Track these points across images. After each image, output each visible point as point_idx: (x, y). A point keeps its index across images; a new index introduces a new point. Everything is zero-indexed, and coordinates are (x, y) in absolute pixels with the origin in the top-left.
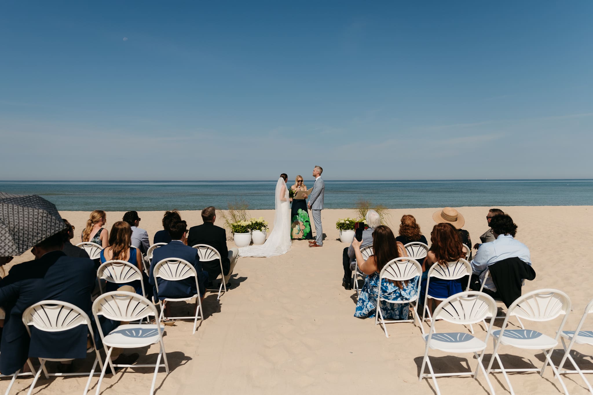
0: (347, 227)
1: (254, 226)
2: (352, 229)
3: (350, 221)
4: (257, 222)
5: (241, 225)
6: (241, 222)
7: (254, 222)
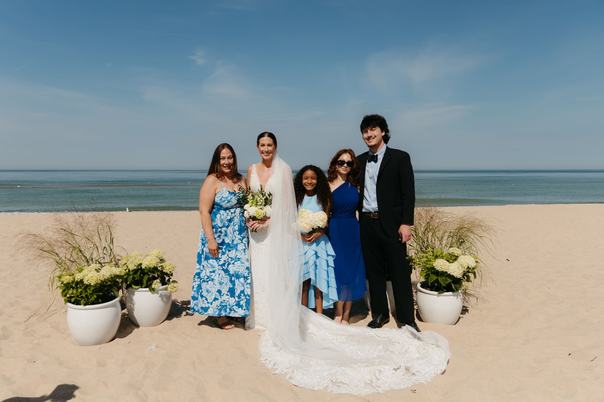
4: (143, 265)
5: (84, 281)
6: (85, 272)
7: (131, 267)
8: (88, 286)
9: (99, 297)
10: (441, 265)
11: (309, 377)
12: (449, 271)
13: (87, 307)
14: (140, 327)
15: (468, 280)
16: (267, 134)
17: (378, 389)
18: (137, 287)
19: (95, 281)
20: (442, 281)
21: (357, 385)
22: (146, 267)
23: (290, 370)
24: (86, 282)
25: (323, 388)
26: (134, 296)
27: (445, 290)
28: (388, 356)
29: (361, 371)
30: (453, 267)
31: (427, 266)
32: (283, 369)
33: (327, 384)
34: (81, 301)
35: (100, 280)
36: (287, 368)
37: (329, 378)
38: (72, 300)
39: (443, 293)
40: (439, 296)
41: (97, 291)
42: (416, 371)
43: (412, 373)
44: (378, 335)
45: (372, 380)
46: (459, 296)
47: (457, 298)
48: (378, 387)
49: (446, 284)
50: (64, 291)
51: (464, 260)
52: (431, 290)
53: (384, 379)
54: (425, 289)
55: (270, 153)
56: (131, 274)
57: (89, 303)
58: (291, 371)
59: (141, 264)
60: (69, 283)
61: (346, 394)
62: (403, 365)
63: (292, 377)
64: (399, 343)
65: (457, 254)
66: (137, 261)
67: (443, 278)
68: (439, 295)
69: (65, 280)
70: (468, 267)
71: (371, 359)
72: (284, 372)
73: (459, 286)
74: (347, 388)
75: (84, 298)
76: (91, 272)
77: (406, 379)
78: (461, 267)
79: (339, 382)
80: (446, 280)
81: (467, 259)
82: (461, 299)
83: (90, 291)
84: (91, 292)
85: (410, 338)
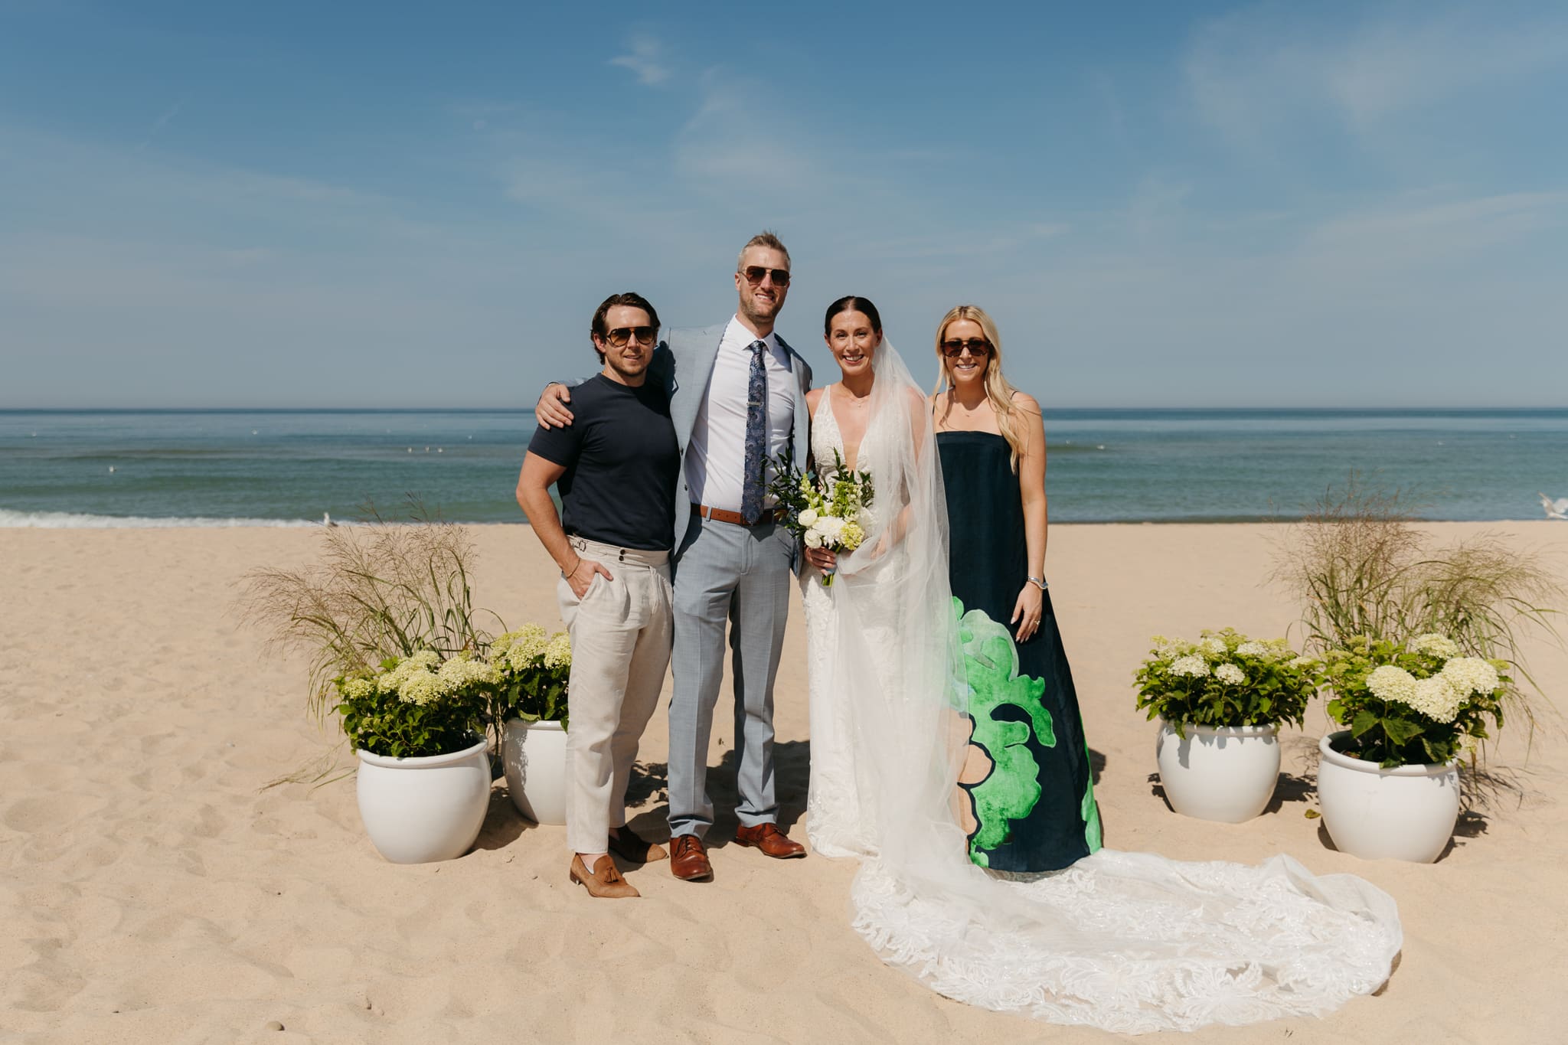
0: (1228, 704)
1: (523, 693)
2: (1263, 721)
3: (1253, 663)
4: (546, 658)
5: (399, 693)
6: (401, 670)
7: (518, 664)
8: (411, 707)
9: (435, 737)
10: (1391, 683)
11: (983, 976)
12: (1414, 701)
13: (407, 761)
14: (540, 825)
15: (1478, 731)
16: (851, 303)
17: (1179, 1022)
18: (532, 717)
19: (427, 696)
20: (1392, 731)
21: (1117, 1006)
22: (554, 665)
23: (932, 954)
24: (403, 697)
25: (1020, 1006)
26: (524, 741)
27: (1403, 759)
28: (1217, 937)
29: (1131, 971)
30: (1427, 691)
31: (1350, 685)
32: (910, 954)
33: (1031, 997)
34: (391, 745)
35: (439, 694)
36: (923, 951)
37: (1040, 984)
38: (369, 742)
39: (1396, 766)
40: (1386, 776)
41: (431, 723)
42: (1296, 982)
43: (1282, 984)
44: (1191, 880)
45: (1163, 996)
46: (1447, 780)
47: (1442, 784)
48: (1179, 1016)
49: (1406, 741)
50: (350, 718)
51: (1461, 669)
52: (1362, 758)
53: (1197, 996)
54: (1344, 754)
55: (862, 356)
56: (516, 683)
57: (412, 753)
58: (933, 958)
59: (543, 656)
60: (363, 699)
61: (1085, 1028)
62: (1254, 962)
63: (936, 974)
64: (1253, 903)
65: (1444, 652)
66: (533, 647)
67: (1398, 722)
68: (1386, 771)
69: (354, 689)
70: (1475, 694)
71: (1166, 942)
72: (914, 960)
73: (1447, 747)
74: (1087, 1013)
75: (400, 739)
76: (417, 672)
77: (1263, 1000)
78: (1451, 691)
79: (1066, 997)
80: (1406, 729)
81: (1473, 669)
82: (1454, 788)
83: (414, 720)
84: (415, 724)
85: (1289, 891)
